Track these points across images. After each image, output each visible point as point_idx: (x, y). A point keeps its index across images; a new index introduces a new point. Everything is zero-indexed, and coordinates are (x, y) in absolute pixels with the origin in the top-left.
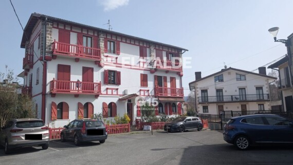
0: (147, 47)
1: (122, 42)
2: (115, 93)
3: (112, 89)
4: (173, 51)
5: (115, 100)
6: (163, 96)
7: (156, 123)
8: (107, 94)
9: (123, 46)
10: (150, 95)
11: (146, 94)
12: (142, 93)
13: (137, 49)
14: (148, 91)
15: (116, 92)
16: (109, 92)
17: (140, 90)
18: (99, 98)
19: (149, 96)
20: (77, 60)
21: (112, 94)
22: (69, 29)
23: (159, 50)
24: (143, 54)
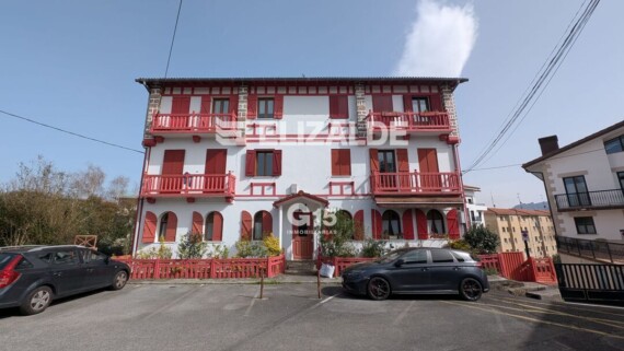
0: (348, 94)
1: (288, 94)
2: (268, 191)
3: (263, 185)
4: (425, 91)
5: (268, 206)
6: (399, 192)
7: (348, 259)
8: (252, 195)
9: (288, 102)
10: (359, 192)
11: (348, 191)
12: (336, 190)
13: (324, 102)
14: (352, 184)
15: (272, 190)
16: (257, 191)
17: (331, 184)
18: (234, 202)
19: (353, 194)
20: (197, 139)
21: (263, 195)
22: (189, 93)
23: (382, 94)
24: (337, 110)
